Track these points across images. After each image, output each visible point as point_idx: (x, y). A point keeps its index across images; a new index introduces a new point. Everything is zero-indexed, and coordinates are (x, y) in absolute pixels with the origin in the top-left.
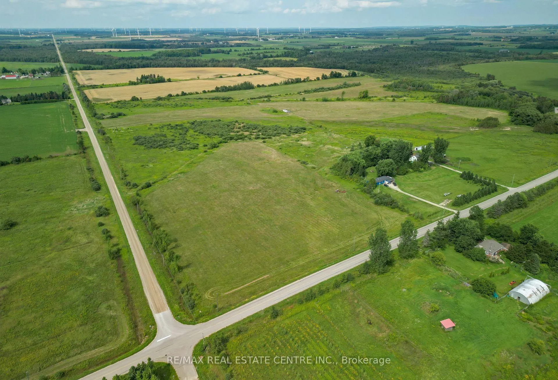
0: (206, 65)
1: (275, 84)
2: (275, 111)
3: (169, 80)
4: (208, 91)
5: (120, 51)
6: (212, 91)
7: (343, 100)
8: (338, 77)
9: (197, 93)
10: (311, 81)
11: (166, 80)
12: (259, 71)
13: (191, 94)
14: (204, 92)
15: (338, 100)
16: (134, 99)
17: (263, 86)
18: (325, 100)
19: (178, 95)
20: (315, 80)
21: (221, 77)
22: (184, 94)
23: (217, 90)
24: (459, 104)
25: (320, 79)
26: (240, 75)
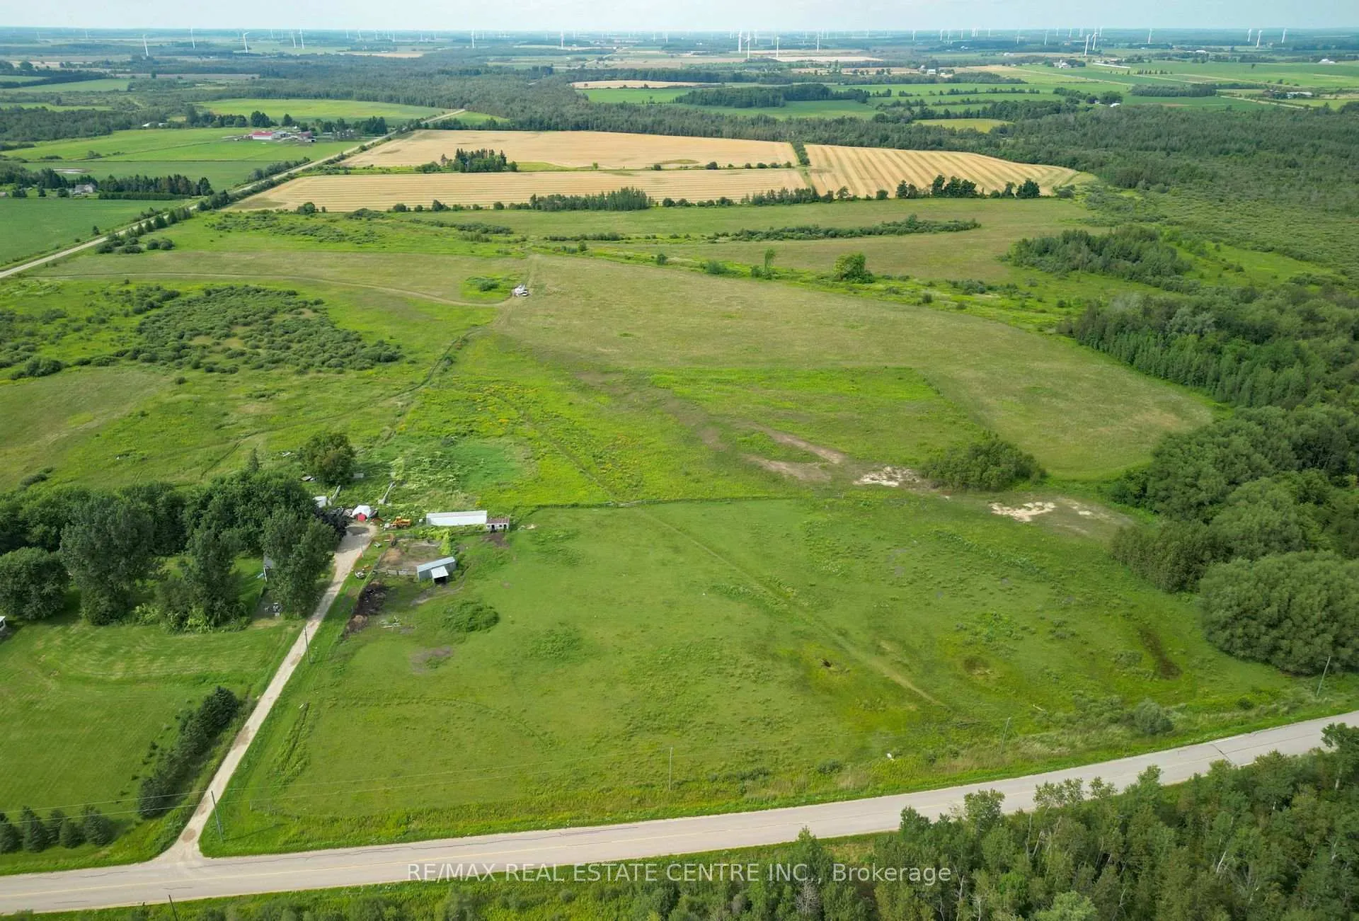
0: (717, 131)
1: (725, 202)
3: (513, 168)
4: (511, 206)
5: (646, 87)
6: (519, 207)
7: (771, 277)
8: (960, 195)
9: (477, 208)
10: (854, 199)
11: (506, 166)
13: (457, 208)
14: (499, 206)
15: (756, 274)
16: (305, 209)
17: (683, 203)
18: (717, 271)
20: (868, 199)
22: (437, 207)
23: (535, 204)
25: (892, 196)
26: (713, 166)
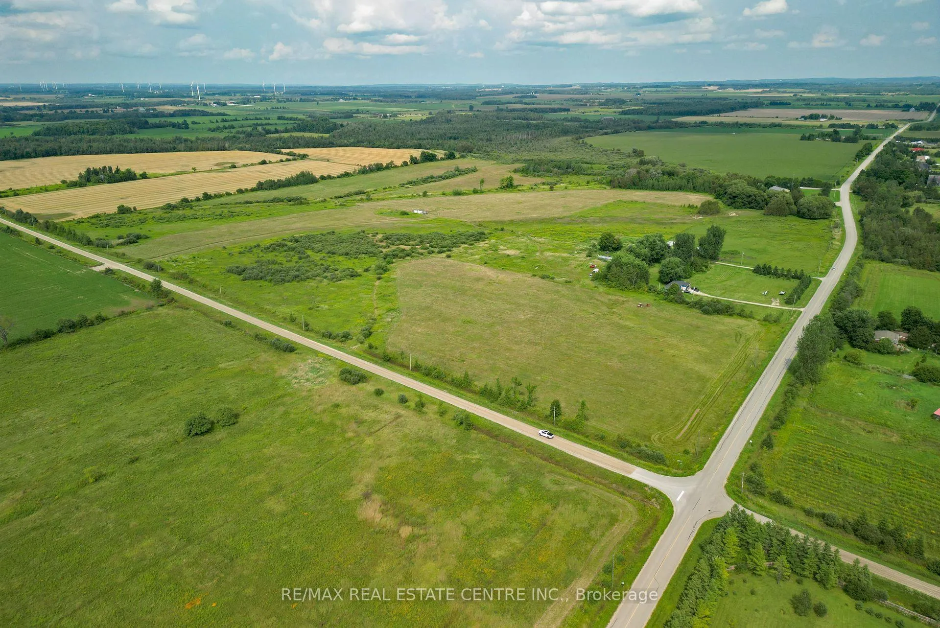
1: (347, 175)
2: (404, 214)
3: (144, 176)
4: (246, 190)
6: (252, 190)
7: (482, 192)
8: (431, 160)
9: (228, 194)
10: (396, 167)
11: (138, 176)
12: (288, 154)
13: (219, 196)
14: (240, 191)
15: (475, 192)
16: (123, 210)
17: (329, 177)
18: (458, 194)
19: (198, 200)
20: (402, 166)
21: (234, 167)
22: (207, 197)
23: (261, 187)
24: (642, 189)
25: (409, 164)
26: (264, 163)
